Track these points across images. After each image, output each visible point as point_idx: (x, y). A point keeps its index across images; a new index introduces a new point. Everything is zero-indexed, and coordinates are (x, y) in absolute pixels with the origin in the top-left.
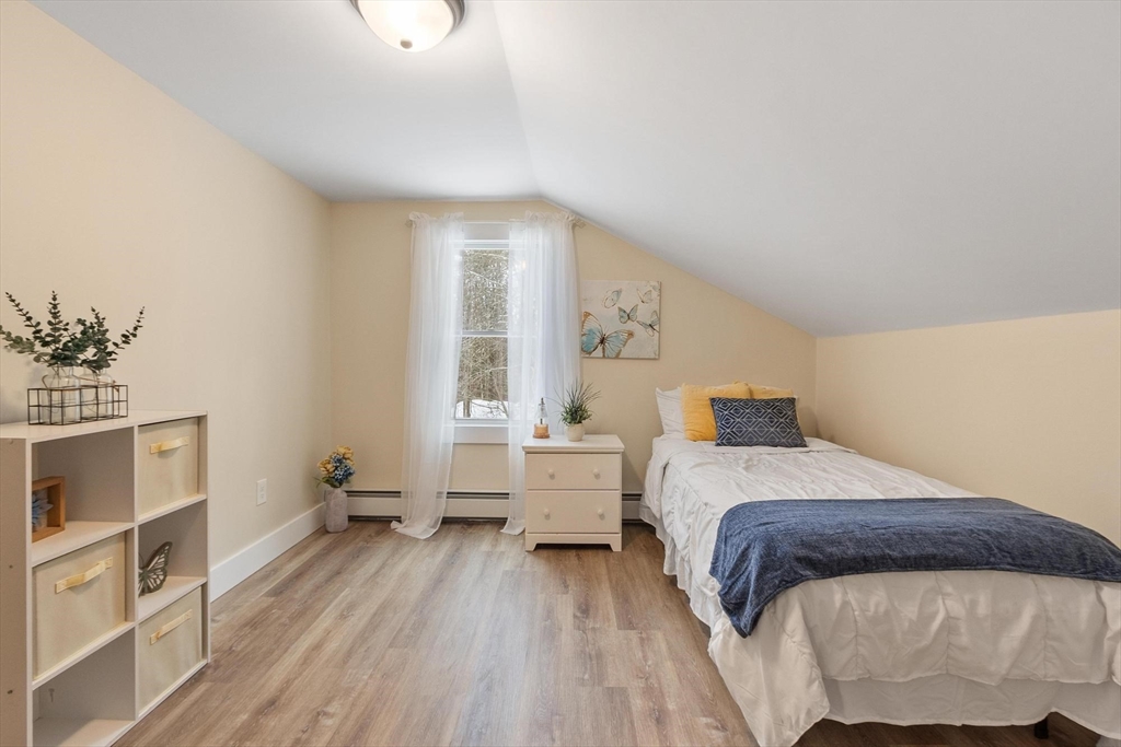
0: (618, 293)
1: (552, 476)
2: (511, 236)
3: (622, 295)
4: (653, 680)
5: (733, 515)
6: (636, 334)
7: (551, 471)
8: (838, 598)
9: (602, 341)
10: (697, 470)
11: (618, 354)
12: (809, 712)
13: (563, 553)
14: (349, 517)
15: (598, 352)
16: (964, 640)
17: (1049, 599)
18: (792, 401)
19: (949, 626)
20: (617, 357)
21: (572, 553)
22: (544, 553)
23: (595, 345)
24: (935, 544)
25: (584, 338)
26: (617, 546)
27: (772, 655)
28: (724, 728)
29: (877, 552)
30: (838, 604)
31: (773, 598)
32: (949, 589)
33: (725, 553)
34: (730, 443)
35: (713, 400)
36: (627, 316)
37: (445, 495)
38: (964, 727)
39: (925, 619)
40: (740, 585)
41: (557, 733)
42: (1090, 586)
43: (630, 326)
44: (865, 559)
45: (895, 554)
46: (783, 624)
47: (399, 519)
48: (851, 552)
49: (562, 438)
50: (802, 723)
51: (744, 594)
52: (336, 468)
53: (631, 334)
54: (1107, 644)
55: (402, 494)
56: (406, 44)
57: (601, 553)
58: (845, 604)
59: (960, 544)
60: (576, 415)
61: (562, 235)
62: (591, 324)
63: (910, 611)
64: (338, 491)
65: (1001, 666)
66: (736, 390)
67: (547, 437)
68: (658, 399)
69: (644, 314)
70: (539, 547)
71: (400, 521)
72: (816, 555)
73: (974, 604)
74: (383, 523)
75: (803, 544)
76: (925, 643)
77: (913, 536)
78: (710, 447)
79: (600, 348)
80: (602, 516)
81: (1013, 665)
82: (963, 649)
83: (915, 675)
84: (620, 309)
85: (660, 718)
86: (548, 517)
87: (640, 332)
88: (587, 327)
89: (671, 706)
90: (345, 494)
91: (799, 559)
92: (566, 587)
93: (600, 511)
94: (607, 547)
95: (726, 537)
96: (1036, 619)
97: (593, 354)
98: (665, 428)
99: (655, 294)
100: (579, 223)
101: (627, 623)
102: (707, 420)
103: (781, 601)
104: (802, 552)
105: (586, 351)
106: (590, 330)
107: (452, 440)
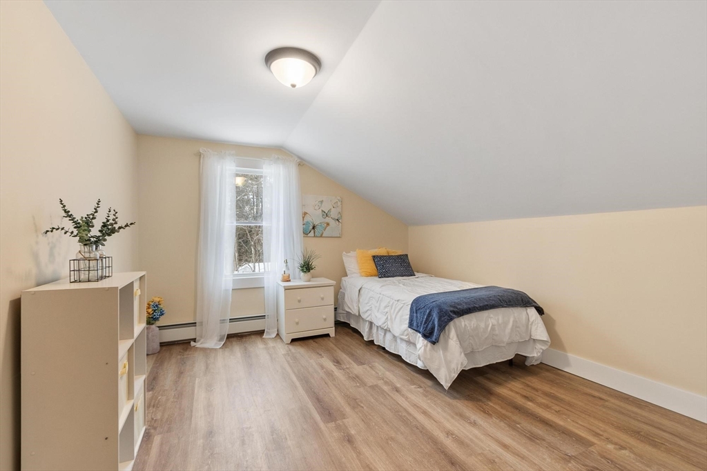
0: (322, 202)
1: (299, 301)
2: (264, 167)
3: (323, 204)
4: (385, 379)
5: (416, 301)
6: (330, 224)
7: (299, 298)
8: (463, 324)
9: (314, 228)
10: (383, 288)
11: (322, 235)
12: (462, 364)
13: (307, 342)
14: (161, 343)
15: (312, 234)
16: (497, 332)
17: (516, 315)
18: (407, 255)
19: (493, 329)
20: (321, 236)
21: (311, 341)
22: (296, 343)
23: (310, 230)
24: (487, 301)
25: (304, 226)
26: (332, 334)
27: (445, 349)
28: (421, 387)
29: (472, 306)
30: (463, 326)
31: (444, 328)
32: (492, 316)
33: (417, 317)
34: (385, 277)
35: (374, 257)
36: (326, 215)
37: (228, 321)
38: (497, 363)
39: (487, 326)
40: (430, 326)
41: (362, 405)
42: (524, 309)
43: (328, 220)
44: (470, 309)
45: (477, 306)
46: (448, 336)
47: (194, 340)
48: (465, 307)
49: (300, 280)
50: (459, 368)
51: (433, 329)
52: (155, 311)
53: (328, 224)
54: (529, 326)
55: (197, 324)
56: (294, 86)
57: (326, 339)
58: (465, 325)
59: (493, 300)
60: (307, 267)
61: (293, 170)
62: (308, 219)
63: (482, 325)
64: (153, 326)
65: (506, 339)
66: (382, 251)
67: (290, 281)
68: (344, 258)
69: (334, 214)
70: (294, 340)
71: (195, 342)
72: (455, 309)
73: (498, 319)
74: (186, 344)
75: (451, 306)
76: (486, 336)
77: (480, 299)
78: (377, 278)
79: (312, 231)
80: (325, 320)
81: (509, 339)
82: (497, 335)
83: (484, 348)
84: (323, 211)
85: (397, 390)
86: (297, 323)
87: (333, 223)
88: (305, 220)
89: (398, 385)
90: (158, 329)
91: (451, 311)
92: (321, 355)
93: (324, 317)
94: (327, 335)
95: (416, 311)
96: (513, 321)
97: (309, 235)
98: (348, 272)
99: (339, 203)
100: (303, 164)
101: (361, 363)
102: (371, 266)
103: (447, 328)
104: (452, 309)
105: (306, 233)
106: (307, 222)
107: (230, 286)
